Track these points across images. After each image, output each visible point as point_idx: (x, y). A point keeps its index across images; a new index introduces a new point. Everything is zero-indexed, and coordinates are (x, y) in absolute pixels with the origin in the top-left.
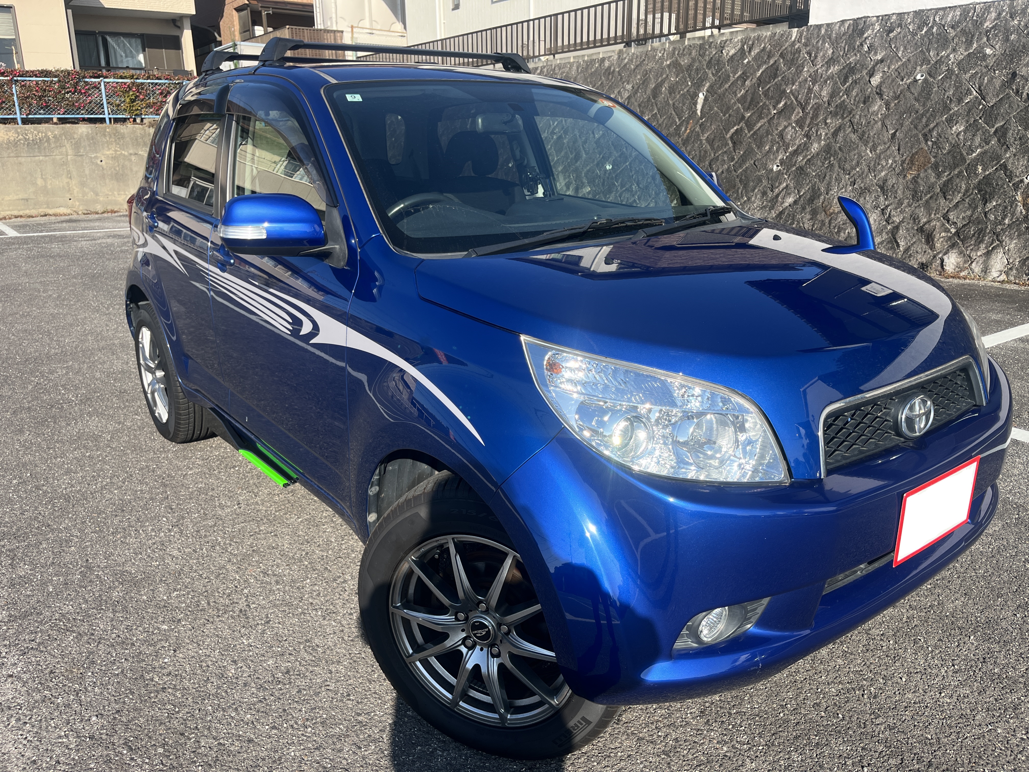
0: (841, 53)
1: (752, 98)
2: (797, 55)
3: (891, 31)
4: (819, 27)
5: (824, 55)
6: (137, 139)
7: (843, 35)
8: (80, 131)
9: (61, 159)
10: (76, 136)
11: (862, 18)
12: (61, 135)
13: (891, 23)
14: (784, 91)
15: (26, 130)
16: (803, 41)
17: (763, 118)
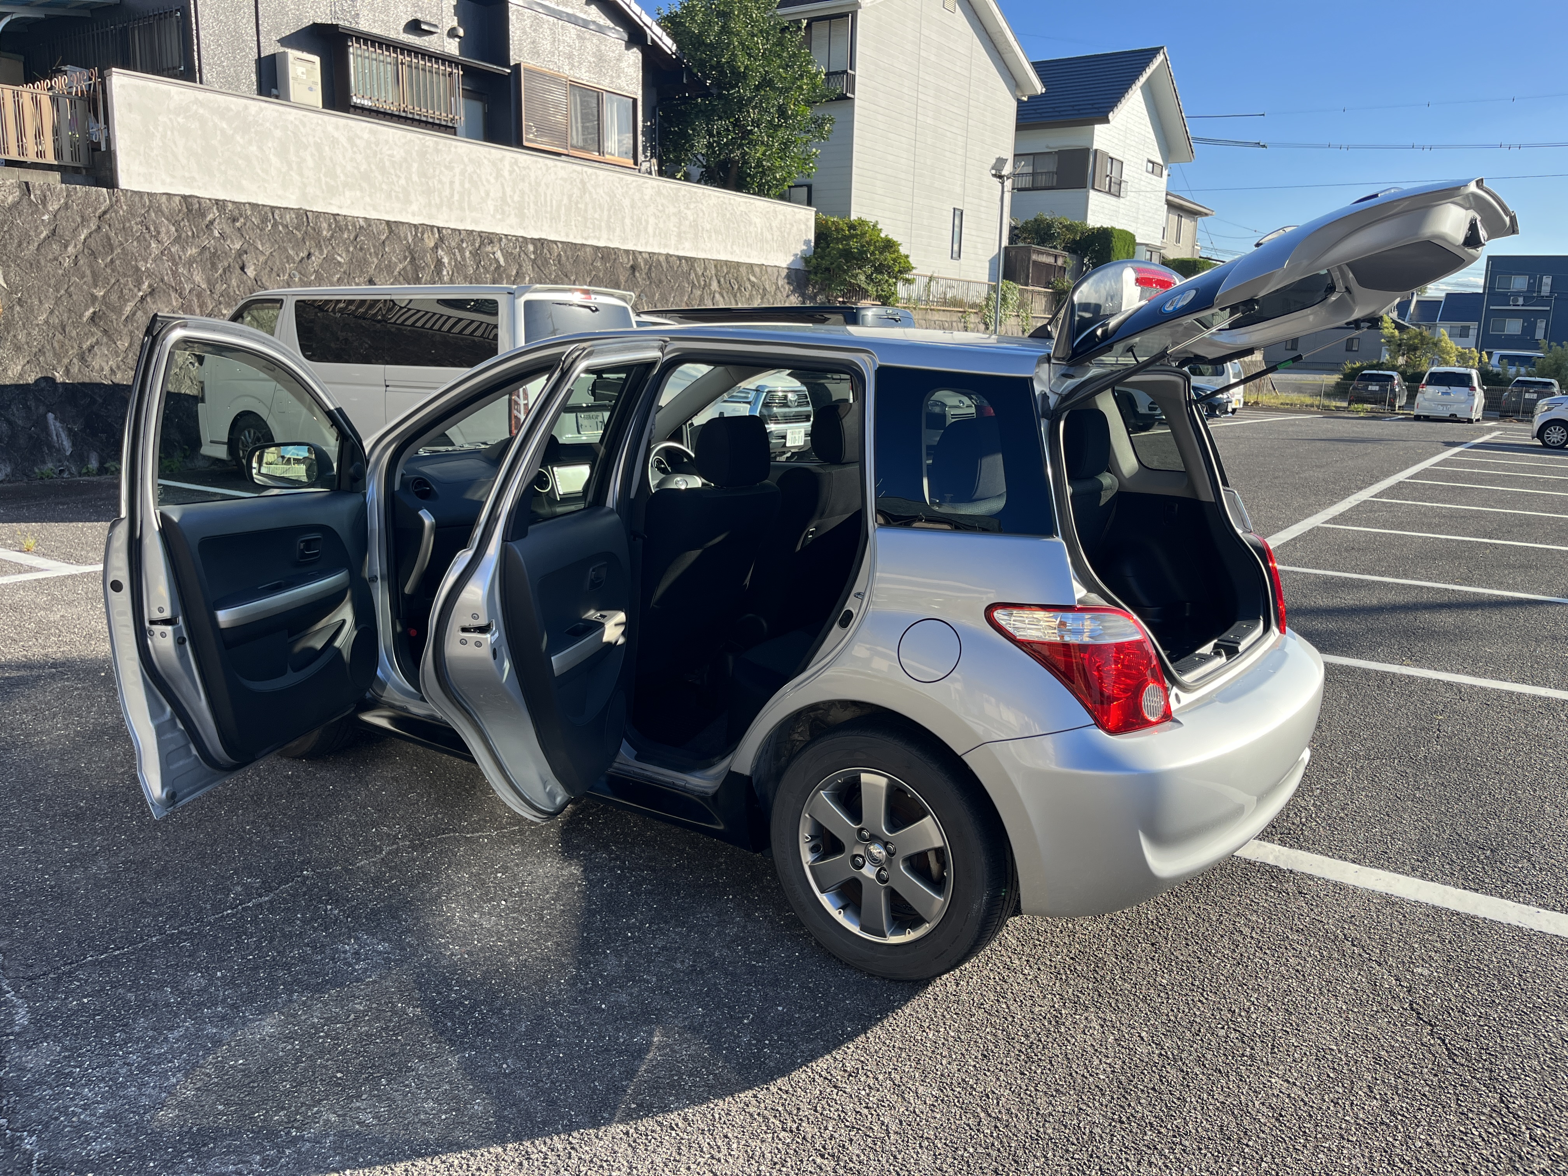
0: (190, 234)
1: (93, 273)
2: (128, 225)
3: (234, 220)
4: (140, 194)
5: (168, 232)
7: (180, 211)
11: (190, 196)
13: (230, 211)
14: (137, 269)
16: (125, 208)
17: (128, 300)
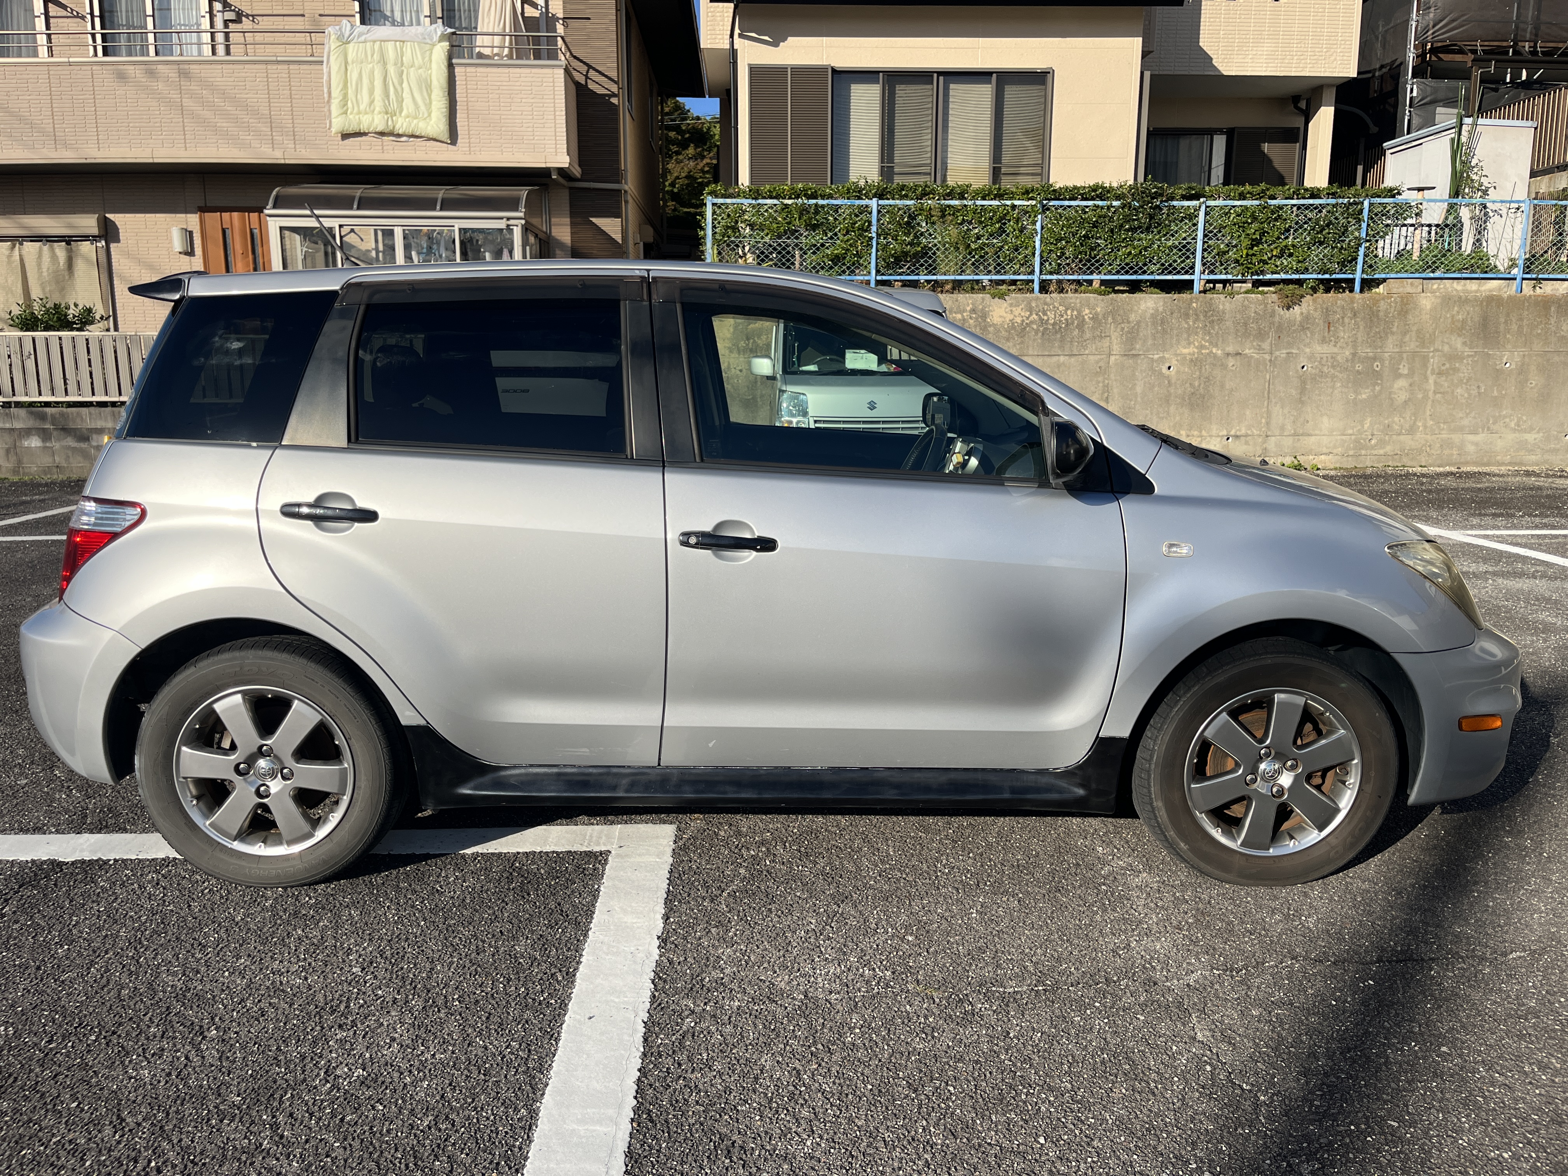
6: (1245, 324)
8: (1143, 306)
9: (1097, 362)
10: (1133, 317)
12: (1105, 317)
15: (1046, 304)
